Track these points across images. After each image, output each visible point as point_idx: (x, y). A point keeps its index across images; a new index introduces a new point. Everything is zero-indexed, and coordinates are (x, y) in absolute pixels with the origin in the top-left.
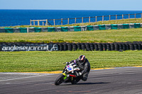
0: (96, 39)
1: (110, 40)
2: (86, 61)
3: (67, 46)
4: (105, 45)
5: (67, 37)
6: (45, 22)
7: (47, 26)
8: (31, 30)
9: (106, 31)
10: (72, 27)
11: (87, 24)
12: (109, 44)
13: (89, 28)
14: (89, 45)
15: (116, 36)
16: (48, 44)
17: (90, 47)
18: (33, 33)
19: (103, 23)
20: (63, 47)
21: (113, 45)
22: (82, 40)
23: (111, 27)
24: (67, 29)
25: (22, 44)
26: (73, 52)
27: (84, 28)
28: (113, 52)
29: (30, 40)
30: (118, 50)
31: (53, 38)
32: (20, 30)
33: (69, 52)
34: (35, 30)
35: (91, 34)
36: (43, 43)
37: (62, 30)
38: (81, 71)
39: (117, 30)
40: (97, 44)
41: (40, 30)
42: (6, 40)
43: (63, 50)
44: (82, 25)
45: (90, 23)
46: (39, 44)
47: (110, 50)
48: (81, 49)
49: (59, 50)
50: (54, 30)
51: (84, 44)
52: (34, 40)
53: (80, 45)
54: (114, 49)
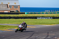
2: (25, 23)
5: (55, 15)
7: (50, 12)
8: (45, 13)
16: (50, 17)
25: (43, 17)
29: (45, 16)
32: (42, 13)
34: (46, 13)
37: (54, 13)
38: (24, 27)
41: (48, 13)
42: (38, 16)
43: (54, 19)
46: (47, 17)
50: (52, 13)
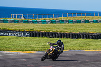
0: (57, 30)
1: (67, 31)
3: (36, 34)
4: (64, 34)
5: (37, 27)
6: (21, 16)
7: (23, 19)
8: (11, 22)
9: (65, 24)
10: (41, 20)
11: (51, 19)
12: (66, 34)
13: (52, 22)
14: (52, 33)
15: (71, 28)
16: (23, 32)
17: (52, 35)
18: (13, 24)
19: (62, 18)
20: (33, 34)
21: (69, 34)
22: (47, 30)
23: (68, 21)
24: (37, 22)
25: (4, 31)
26: (40, 38)
27: (49, 21)
28: (69, 39)
29: (10, 29)
30: (72, 38)
31: (26, 28)
32: (3, 21)
33: (37, 38)
34: (14, 21)
35: (54, 26)
36: (19, 31)
37: (33, 22)
39: (72, 24)
40: (57, 33)
41: (18, 22)
43: (33, 36)
44: (48, 19)
45: (53, 18)
46: (16, 31)
47: (67, 38)
48: (46, 36)
49: (30, 36)
50: (28, 22)
51: (48, 33)
52: (13, 29)
53: (45, 33)
54: (69, 38)
